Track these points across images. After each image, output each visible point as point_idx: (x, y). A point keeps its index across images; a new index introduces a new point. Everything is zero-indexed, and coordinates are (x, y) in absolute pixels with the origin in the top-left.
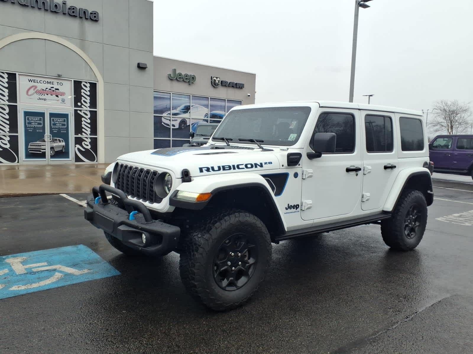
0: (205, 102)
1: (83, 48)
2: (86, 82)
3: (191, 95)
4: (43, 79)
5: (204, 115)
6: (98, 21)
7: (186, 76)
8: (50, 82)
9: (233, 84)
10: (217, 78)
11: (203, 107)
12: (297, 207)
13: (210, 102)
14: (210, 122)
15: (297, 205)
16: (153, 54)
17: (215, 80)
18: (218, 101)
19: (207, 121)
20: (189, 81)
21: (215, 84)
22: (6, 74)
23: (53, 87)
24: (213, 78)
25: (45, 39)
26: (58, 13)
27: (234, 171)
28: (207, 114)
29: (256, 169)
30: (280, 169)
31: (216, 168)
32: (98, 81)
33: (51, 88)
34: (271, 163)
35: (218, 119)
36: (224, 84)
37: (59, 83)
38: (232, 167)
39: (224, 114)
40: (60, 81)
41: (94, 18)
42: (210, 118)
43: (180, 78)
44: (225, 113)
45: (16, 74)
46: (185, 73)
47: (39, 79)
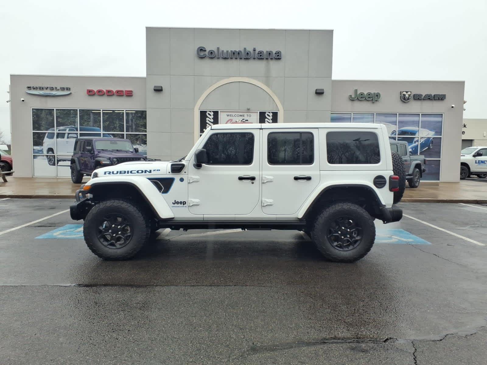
0: (393, 119)
1: (268, 84)
2: (269, 112)
3: (375, 113)
4: (237, 114)
5: (391, 132)
6: (280, 59)
7: (369, 95)
8: (242, 115)
9: (429, 96)
10: (407, 92)
11: (389, 124)
12: (184, 203)
13: (398, 119)
14: (398, 140)
15: (184, 202)
16: (331, 78)
17: (404, 95)
18: (408, 116)
19: (394, 139)
20: (373, 99)
21: (404, 99)
22: (212, 112)
23: (244, 119)
24: (402, 92)
25: (239, 82)
26: (249, 59)
27: (128, 174)
28: (395, 131)
29: (145, 174)
30: (166, 174)
31: (115, 172)
32: (279, 110)
33: (243, 119)
34: (159, 170)
35: (409, 135)
36: (417, 98)
37: (248, 116)
38: (127, 172)
39: (418, 130)
40: (249, 114)
41: (278, 57)
42: (398, 135)
43: (362, 97)
44: (418, 128)
45: (218, 111)
46: (367, 93)
47: (234, 114)
